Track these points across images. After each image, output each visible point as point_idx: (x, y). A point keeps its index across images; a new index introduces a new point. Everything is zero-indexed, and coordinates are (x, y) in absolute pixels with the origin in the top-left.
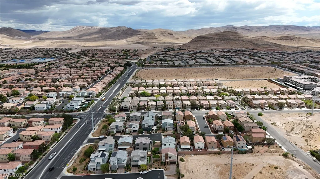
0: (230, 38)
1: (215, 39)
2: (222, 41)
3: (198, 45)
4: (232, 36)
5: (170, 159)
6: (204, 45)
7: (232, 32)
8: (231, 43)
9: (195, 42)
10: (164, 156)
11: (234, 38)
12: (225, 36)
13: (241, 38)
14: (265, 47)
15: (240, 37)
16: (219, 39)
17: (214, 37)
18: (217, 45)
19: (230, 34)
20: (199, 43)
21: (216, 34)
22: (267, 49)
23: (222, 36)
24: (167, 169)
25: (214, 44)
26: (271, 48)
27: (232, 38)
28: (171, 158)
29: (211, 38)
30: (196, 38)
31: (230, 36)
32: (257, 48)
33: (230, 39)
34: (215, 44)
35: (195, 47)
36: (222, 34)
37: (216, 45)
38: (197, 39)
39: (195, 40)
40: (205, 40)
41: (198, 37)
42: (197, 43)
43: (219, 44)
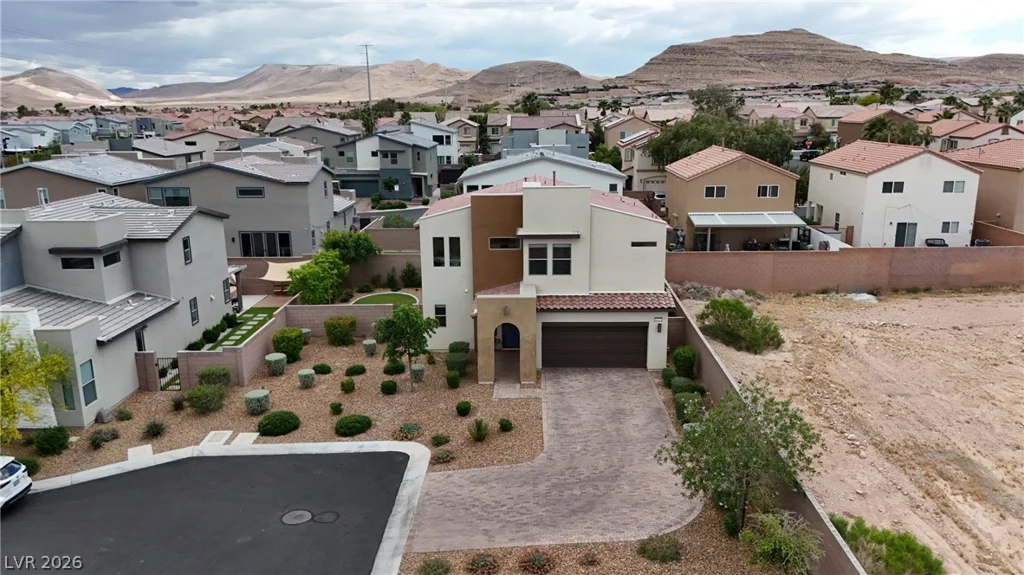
0: (792, 51)
1: (735, 54)
2: (761, 64)
3: (675, 75)
4: (799, 47)
5: (551, 285)
6: (698, 76)
7: (799, 34)
8: (796, 69)
9: (661, 67)
10: (445, 251)
11: (806, 52)
12: (770, 46)
13: (833, 51)
14: (933, 75)
15: (831, 48)
16: (751, 56)
17: (731, 47)
18: (746, 72)
19: (790, 38)
20: (677, 69)
21: (741, 39)
22: (939, 80)
23: (761, 45)
24: (480, 435)
25: (733, 69)
26: (957, 77)
27: (796, 53)
28: (563, 268)
29: (721, 52)
30: (665, 52)
31: (793, 47)
32: (901, 78)
33: (793, 55)
34: (738, 69)
35: (663, 82)
36: (761, 40)
37: (743, 72)
38: (667, 56)
39: (664, 60)
40: (699, 57)
41: (673, 49)
42: (669, 68)
43: (752, 70)
